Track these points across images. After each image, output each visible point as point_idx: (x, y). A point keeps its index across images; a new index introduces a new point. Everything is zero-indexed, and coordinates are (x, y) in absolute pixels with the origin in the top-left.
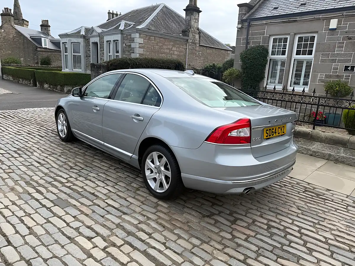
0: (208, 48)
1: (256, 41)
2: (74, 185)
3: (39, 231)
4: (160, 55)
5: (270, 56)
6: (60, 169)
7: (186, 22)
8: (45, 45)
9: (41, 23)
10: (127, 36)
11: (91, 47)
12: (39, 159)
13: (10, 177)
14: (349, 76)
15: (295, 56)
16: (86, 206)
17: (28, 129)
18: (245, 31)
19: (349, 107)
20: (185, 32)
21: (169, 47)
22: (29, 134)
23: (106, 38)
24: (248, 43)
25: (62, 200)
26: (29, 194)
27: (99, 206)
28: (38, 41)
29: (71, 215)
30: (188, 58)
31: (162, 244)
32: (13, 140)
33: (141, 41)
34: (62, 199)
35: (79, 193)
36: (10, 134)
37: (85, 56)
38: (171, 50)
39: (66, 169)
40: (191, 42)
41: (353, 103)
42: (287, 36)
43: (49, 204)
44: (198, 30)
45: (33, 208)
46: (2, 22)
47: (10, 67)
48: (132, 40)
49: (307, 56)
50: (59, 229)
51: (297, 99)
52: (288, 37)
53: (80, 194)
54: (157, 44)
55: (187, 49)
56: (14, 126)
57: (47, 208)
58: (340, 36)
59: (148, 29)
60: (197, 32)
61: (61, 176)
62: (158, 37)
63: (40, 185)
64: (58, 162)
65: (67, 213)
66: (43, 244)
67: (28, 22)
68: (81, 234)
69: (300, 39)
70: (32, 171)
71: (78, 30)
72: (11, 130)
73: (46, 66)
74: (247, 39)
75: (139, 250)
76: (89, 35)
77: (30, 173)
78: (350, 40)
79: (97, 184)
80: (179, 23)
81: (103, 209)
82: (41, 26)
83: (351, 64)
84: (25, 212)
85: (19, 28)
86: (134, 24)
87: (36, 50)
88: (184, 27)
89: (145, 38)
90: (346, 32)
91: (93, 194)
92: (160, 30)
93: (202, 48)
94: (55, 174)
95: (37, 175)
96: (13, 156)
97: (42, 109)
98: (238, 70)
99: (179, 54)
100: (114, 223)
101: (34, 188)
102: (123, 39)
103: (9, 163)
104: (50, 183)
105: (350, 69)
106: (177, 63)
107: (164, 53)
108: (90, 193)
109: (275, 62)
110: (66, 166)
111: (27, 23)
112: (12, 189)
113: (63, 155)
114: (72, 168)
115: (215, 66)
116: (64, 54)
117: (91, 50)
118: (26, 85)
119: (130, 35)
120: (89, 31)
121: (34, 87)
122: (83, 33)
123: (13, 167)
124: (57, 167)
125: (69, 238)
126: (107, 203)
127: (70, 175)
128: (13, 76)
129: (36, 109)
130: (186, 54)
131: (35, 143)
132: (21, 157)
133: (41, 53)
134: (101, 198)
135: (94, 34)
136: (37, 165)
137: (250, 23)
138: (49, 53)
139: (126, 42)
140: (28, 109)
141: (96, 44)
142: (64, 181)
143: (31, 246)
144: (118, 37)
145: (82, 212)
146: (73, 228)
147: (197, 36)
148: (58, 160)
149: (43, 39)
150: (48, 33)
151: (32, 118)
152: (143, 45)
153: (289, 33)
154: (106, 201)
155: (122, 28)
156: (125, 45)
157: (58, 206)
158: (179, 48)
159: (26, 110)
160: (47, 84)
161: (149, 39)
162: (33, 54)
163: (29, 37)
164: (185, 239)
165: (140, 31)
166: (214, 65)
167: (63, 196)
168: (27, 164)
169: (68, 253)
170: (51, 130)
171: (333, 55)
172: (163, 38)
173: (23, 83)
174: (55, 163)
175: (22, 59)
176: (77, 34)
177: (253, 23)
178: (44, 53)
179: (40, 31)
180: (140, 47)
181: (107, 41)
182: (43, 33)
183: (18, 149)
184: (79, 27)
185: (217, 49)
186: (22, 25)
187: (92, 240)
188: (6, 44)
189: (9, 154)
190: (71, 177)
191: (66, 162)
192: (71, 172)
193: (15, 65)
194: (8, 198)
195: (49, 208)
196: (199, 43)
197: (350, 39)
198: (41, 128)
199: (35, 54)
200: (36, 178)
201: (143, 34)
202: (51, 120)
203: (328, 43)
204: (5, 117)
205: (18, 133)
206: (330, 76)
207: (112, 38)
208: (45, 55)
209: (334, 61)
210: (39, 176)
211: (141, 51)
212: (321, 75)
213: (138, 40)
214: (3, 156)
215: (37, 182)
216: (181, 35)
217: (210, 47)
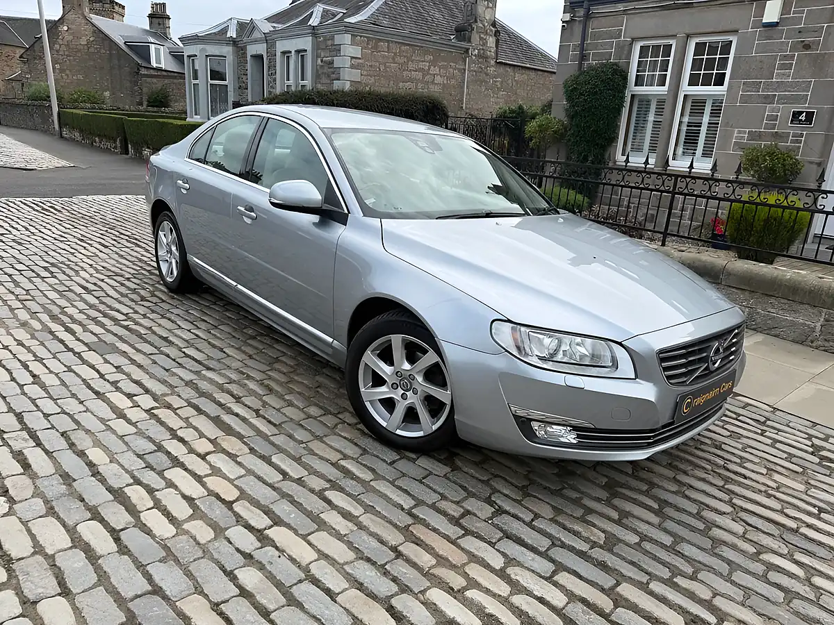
0: (516, 69)
1: (602, 52)
2: (137, 323)
3: (50, 380)
4: (401, 84)
5: (633, 89)
6: (122, 299)
7: (466, 8)
8: (158, 61)
9: (149, 11)
10: (325, 40)
11: (249, 66)
12: (87, 281)
13: (25, 307)
14: (802, 135)
15: (686, 89)
16: (145, 354)
17: (82, 233)
18: (578, 29)
19: (785, 204)
20: (462, 32)
21: (421, 65)
22: (81, 240)
23: (281, 46)
24: (583, 57)
25: (107, 344)
26: (51, 333)
27: (168, 356)
28: (142, 51)
29: (113, 365)
30: (468, 94)
31: (254, 411)
32: (46, 249)
33: (356, 51)
34: (105, 342)
35: (140, 336)
36: (44, 239)
37: (237, 86)
38: (425, 72)
39: (132, 300)
40: (475, 55)
41: (793, 194)
42: (671, 42)
43: (79, 347)
44: (494, 26)
45: (50, 352)
46: (63, 7)
47: (74, 111)
48: (337, 50)
49: (712, 88)
50: (84, 380)
51: (633, 180)
52: (673, 42)
53: (142, 338)
54: (393, 59)
55: (465, 70)
56: (57, 226)
57: (75, 353)
58: (785, 40)
59: (374, 24)
60: (491, 30)
61: (118, 311)
62: (396, 42)
63: (74, 321)
64: (123, 290)
65: (106, 361)
66: (51, 397)
67: (123, 7)
68: (118, 389)
69: (700, 48)
70: (68, 300)
71: (223, 26)
72: (49, 233)
73: (155, 109)
74: (582, 47)
75: (207, 416)
76: (245, 39)
77: (63, 303)
78: (807, 49)
79: (179, 326)
80: (451, 10)
81: (174, 360)
82: (150, 16)
83: (808, 108)
84: (35, 355)
85: (100, 21)
86: (345, 12)
87: (137, 73)
88: (460, 19)
89: (366, 45)
90: (800, 32)
91: (165, 339)
92: (402, 27)
93: (501, 69)
94: (108, 306)
95: (73, 306)
96: (38, 275)
97: (123, 197)
98: (560, 121)
99: (445, 82)
100: (182, 380)
101: (63, 324)
102: (316, 47)
103: (29, 286)
104: (94, 319)
105: (804, 119)
106: (430, 103)
107: (411, 80)
108: (161, 337)
109: (644, 102)
110: (134, 296)
111: (120, 10)
112: (24, 325)
113: (135, 278)
114: (143, 299)
115: (522, 112)
116: (190, 83)
117: (249, 72)
118: (107, 151)
119: (332, 38)
120: (246, 28)
121: (124, 155)
122: (232, 33)
123: (35, 293)
124: (116, 295)
125: (97, 393)
126: (184, 352)
127: (136, 309)
128: (81, 131)
129: (110, 197)
130: (464, 82)
131: (88, 257)
132: (55, 277)
133: (149, 80)
134: (177, 345)
135: (256, 35)
136: (79, 290)
137: (589, 10)
138: (166, 81)
139: (322, 55)
140: (95, 197)
141: (258, 58)
142: (120, 317)
143: (29, 398)
144: (306, 43)
145: (133, 362)
146: (108, 381)
147: (491, 41)
148: (122, 285)
149: (152, 47)
150: (165, 34)
151: (96, 214)
152: (360, 61)
153: (675, 34)
154: (184, 350)
155: (314, 21)
156: (322, 61)
157: (94, 351)
158: (445, 67)
159: (90, 198)
160: (149, 148)
161: (376, 47)
162: (131, 82)
163: (121, 42)
164: (298, 408)
165: (353, 30)
166: (520, 107)
167: (109, 338)
168: (61, 288)
169: (87, 410)
170: (127, 236)
171: (768, 86)
172: (408, 45)
173: (102, 146)
174: (116, 290)
175: (107, 94)
176: (219, 36)
177: (598, 9)
178: (155, 80)
179: (148, 28)
180: (352, 67)
181: (284, 53)
182: (154, 35)
183: (53, 265)
184: (226, 20)
185: (539, 73)
186: (110, 14)
187: (134, 398)
188: (72, 58)
189: (33, 271)
190: (136, 312)
191: (135, 289)
192: (140, 305)
193: (89, 105)
194: (12, 335)
195: (79, 353)
196: (497, 56)
197: (807, 47)
198: (109, 230)
199: (136, 83)
200: (70, 311)
201: (361, 37)
202: (134, 218)
203: (758, 57)
204: (43, 209)
205: (62, 238)
206: (760, 136)
207: (292, 45)
208: (157, 84)
209: (769, 99)
210: (77, 309)
211: (356, 75)
212: (739, 132)
213: (350, 49)
214: (21, 274)
215: (71, 317)
216: (452, 37)
217: (522, 67)
